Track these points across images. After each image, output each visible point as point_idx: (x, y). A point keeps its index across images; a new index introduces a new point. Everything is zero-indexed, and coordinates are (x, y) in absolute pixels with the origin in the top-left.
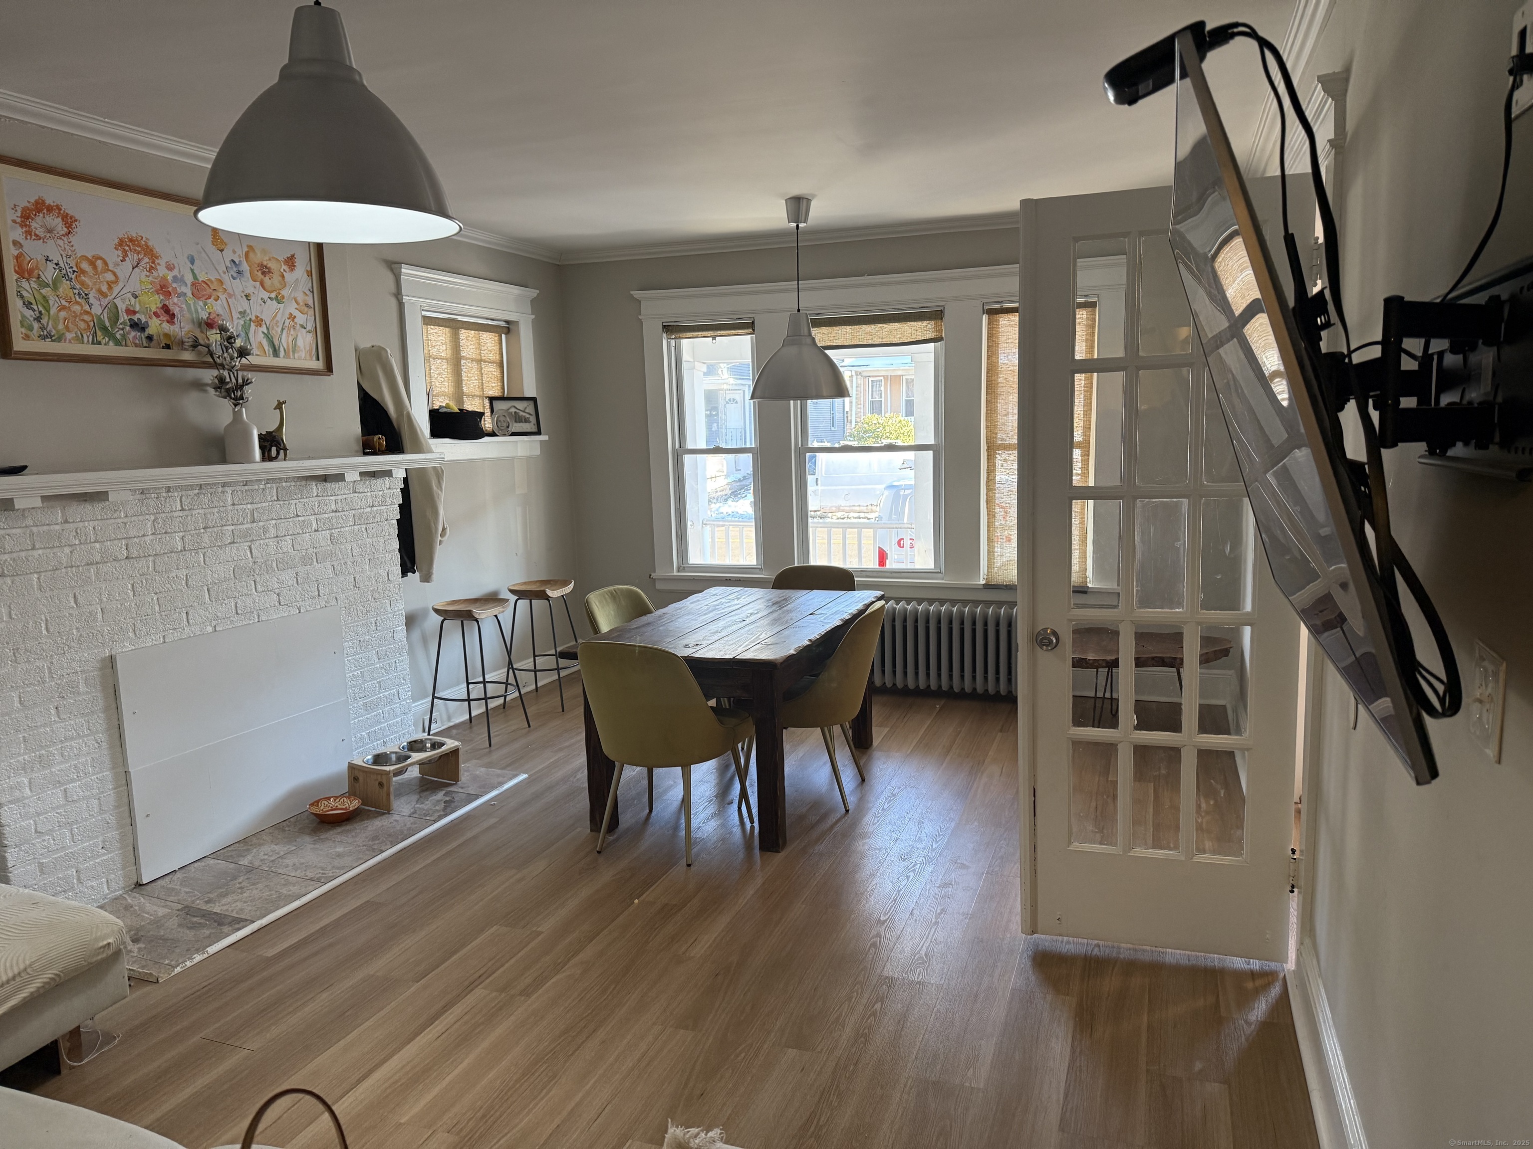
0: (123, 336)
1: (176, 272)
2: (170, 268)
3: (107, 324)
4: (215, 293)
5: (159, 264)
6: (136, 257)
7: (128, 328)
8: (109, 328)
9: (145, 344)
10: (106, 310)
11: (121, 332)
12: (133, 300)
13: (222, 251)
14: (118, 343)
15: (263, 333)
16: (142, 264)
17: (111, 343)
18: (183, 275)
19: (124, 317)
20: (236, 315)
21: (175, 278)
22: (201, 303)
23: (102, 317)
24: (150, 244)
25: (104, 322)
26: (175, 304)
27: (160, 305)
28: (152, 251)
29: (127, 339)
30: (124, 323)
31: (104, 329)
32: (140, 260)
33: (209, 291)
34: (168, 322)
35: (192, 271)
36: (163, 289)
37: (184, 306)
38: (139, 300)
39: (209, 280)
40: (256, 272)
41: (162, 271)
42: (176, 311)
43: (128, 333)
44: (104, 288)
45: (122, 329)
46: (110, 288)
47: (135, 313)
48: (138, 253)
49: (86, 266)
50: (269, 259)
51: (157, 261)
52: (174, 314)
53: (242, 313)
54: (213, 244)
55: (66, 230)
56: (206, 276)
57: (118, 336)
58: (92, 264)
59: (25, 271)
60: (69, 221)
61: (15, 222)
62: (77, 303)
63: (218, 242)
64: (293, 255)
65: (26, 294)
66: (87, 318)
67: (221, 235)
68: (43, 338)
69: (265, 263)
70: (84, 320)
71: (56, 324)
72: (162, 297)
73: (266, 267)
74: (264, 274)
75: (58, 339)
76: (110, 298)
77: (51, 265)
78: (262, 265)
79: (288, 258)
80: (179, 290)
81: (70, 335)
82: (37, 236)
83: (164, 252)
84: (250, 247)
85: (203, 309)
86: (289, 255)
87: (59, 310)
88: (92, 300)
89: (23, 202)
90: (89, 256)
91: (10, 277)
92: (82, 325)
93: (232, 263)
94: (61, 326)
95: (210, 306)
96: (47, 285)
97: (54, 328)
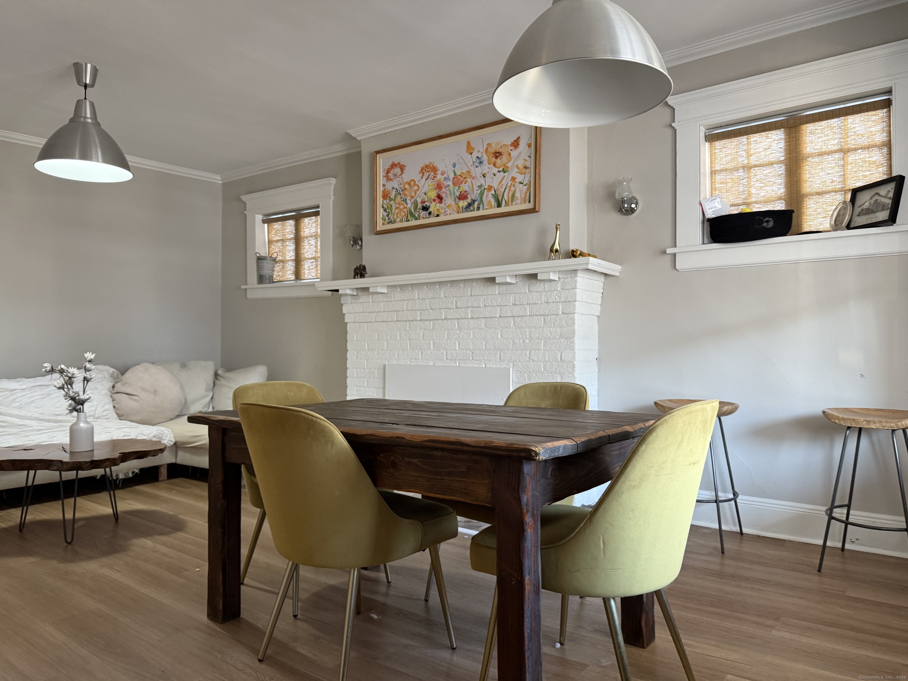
0: (419, 215)
1: (445, 175)
2: (442, 174)
3: (413, 211)
4: (465, 180)
5: (438, 174)
6: (428, 174)
7: (421, 210)
8: (413, 213)
9: (428, 217)
10: (413, 204)
11: (418, 213)
12: (424, 196)
13: (471, 154)
14: (416, 219)
15: (492, 194)
16: (430, 177)
17: (413, 220)
18: (449, 176)
19: (420, 206)
20: (475, 188)
21: (445, 178)
22: (457, 188)
23: (411, 208)
24: (435, 165)
25: (411, 210)
26: (444, 192)
27: (436, 195)
28: (435, 168)
31: (411, 213)
32: (429, 175)
33: (462, 179)
34: (439, 203)
35: (454, 171)
36: (439, 186)
37: (448, 192)
38: (427, 196)
39: (462, 173)
40: (492, 158)
41: (439, 177)
42: (443, 195)
43: (421, 213)
44: (413, 194)
45: (418, 212)
46: (415, 194)
48: (429, 171)
49: (407, 186)
50: (501, 147)
51: (437, 172)
52: (442, 198)
53: (480, 187)
54: (467, 152)
55: (401, 172)
56: (461, 172)
57: (416, 216)
58: (409, 184)
59: (385, 196)
60: (402, 168)
61: (384, 176)
62: (402, 204)
63: (470, 149)
64: (519, 137)
65: (385, 206)
66: (405, 210)
67: (472, 145)
68: (389, 223)
69: (498, 151)
70: (404, 212)
71: (394, 216)
72: (437, 191)
73: (498, 153)
74: (496, 157)
75: (394, 222)
76: (415, 198)
77: (394, 190)
78: (496, 153)
79: (514, 141)
80: (446, 184)
81: (398, 220)
82: (391, 179)
83: (441, 167)
84: (489, 145)
85: (457, 191)
86: (515, 139)
87: (396, 209)
88: (408, 201)
89: (387, 167)
90: (408, 181)
91: (380, 200)
92: (403, 214)
93: (477, 159)
94: (395, 217)
95: (461, 188)
96: (392, 200)
97: (393, 218)
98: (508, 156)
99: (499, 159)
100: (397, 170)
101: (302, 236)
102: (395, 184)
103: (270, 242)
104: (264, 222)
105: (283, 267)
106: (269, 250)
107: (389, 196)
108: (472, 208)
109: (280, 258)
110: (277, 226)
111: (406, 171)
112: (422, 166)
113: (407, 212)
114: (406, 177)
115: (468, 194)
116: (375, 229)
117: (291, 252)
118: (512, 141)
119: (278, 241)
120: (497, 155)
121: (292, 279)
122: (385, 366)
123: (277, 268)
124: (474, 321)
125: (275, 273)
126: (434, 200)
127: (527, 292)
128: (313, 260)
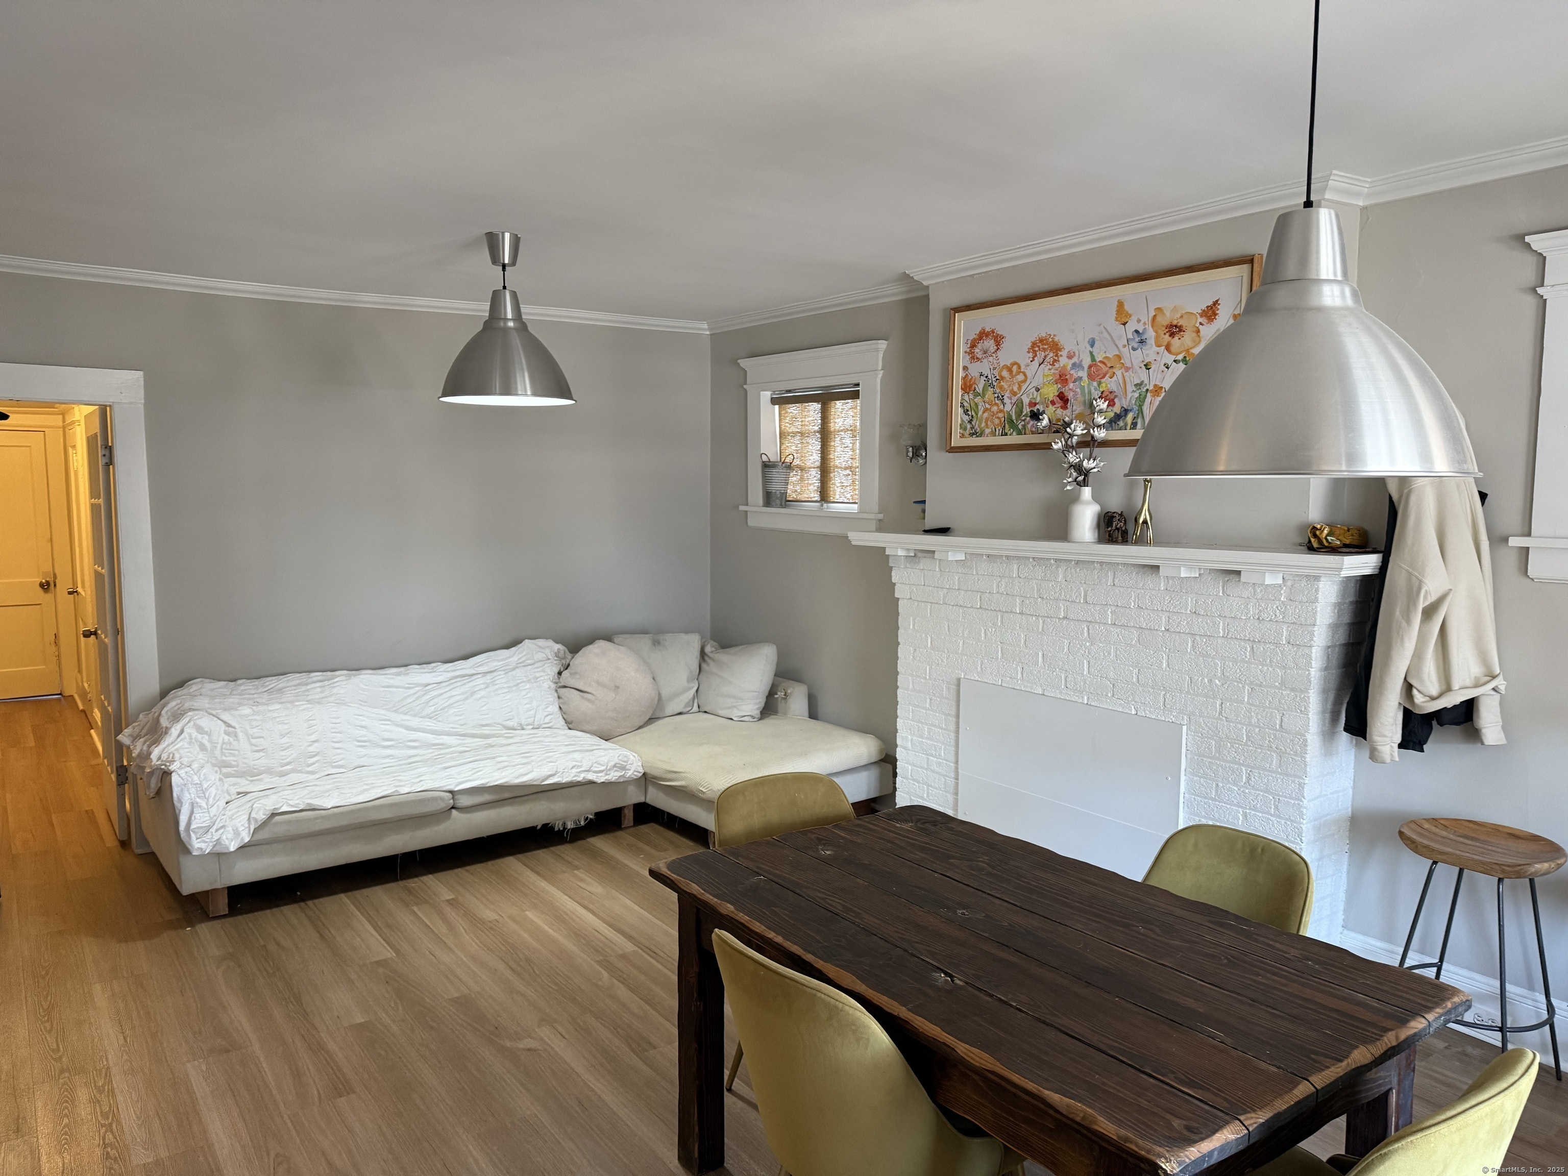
0: (1024, 426)
1: (1075, 360)
2: (1070, 357)
3: (1014, 418)
4: (1111, 370)
5: (1061, 356)
6: (1043, 354)
7: (1028, 418)
8: (1015, 421)
9: (1039, 431)
10: (1015, 406)
11: (1023, 423)
12: (1035, 393)
13: (1124, 324)
14: (1019, 433)
16: (1047, 359)
17: (1014, 433)
18: (1081, 361)
19: (1027, 410)
20: (1130, 388)
21: (1074, 365)
22: (1095, 384)
23: (1011, 412)
24: (1056, 339)
25: (1011, 416)
26: (1070, 389)
27: (1057, 394)
28: (1057, 345)
29: (1027, 429)
30: (1026, 415)
31: (1011, 421)
32: (1045, 357)
33: (1105, 369)
34: (1062, 408)
35: (1091, 353)
36: (1062, 379)
37: (1078, 390)
38: (1041, 393)
39: (1106, 358)
40: (1163, 336)
41: (1063, 361)
42: (1070, 396)
43: (1028, 423)
44: (1015, 389)
45: (1024, 420)
46: (1020, 388)
47: (1035, 404)
48: (1044, 350)
49: (1005, 373)
50: (1182, 317)
51: (1060, 353)
52: (1068, 400)
53: (1139, 385)
54: (1117, 320)
55: (995, 347)
56: (1104, 356)
57: (1020, 427)
58: (1010, 370)
59: (967, 387)
60: (998, 340)
61: (966, 352)
62: (996, 404)
63: (1122, 316)
64: (1217, 301)
65: (966, 404)
66: (1001, 415)
67: (1126, 307)
68: (971, 435)
69: (1175, 323)
70: (998, 418)
71: (980, 423)
72: (1059, 386)
73: (1176, 326)
74: (1172, 335)
75: (980, 434)
76: (1019, 395)
77: (983, 378)
78: (1171, 326)
79: (1207, 307)
80: (1075, 376)
81: (987, 431)
82: (977, 358)
83: (1067, 343)
84: (1159, 310)
85: (1096, 389)
86: (1210, 303)
87: (984, 412)
88: (1006, 400)
89: (972, 336)
90: (1008, 364)
91: (957, 394)
92: (997, 421)
93: (1135, 334)
94: (983, 425)
95: (1104, 385)
96: (978, 394)
97: (979, 426)
98: (1194, 335)
99: (1176, 338)
100: (989, 344)
101: (832, 429)
102: (984, 367)
103: (783, 435)
104: (774, 401)
105: (802, 479)
106: (780, 447)
107: (973, 388)
108: (1121, 423)
109: (797, 462)
110: (793, 409)
111: (1005, 345)
112: (1033, 339)
113: (1003, 419)
114: (1005, 357)
115: (1116, 396)
116: (948, 444)
117: (814, 455)
118: (1204, 307)
119: (794, 434)
120: (1174, 330)
121: (816, 499)
122: (959, 680)
123: (794, 478)
124: (1118, 630)
125: (790, 487)
126: (1053, 403)
127: (1221, 594)
128: (848, 472)
